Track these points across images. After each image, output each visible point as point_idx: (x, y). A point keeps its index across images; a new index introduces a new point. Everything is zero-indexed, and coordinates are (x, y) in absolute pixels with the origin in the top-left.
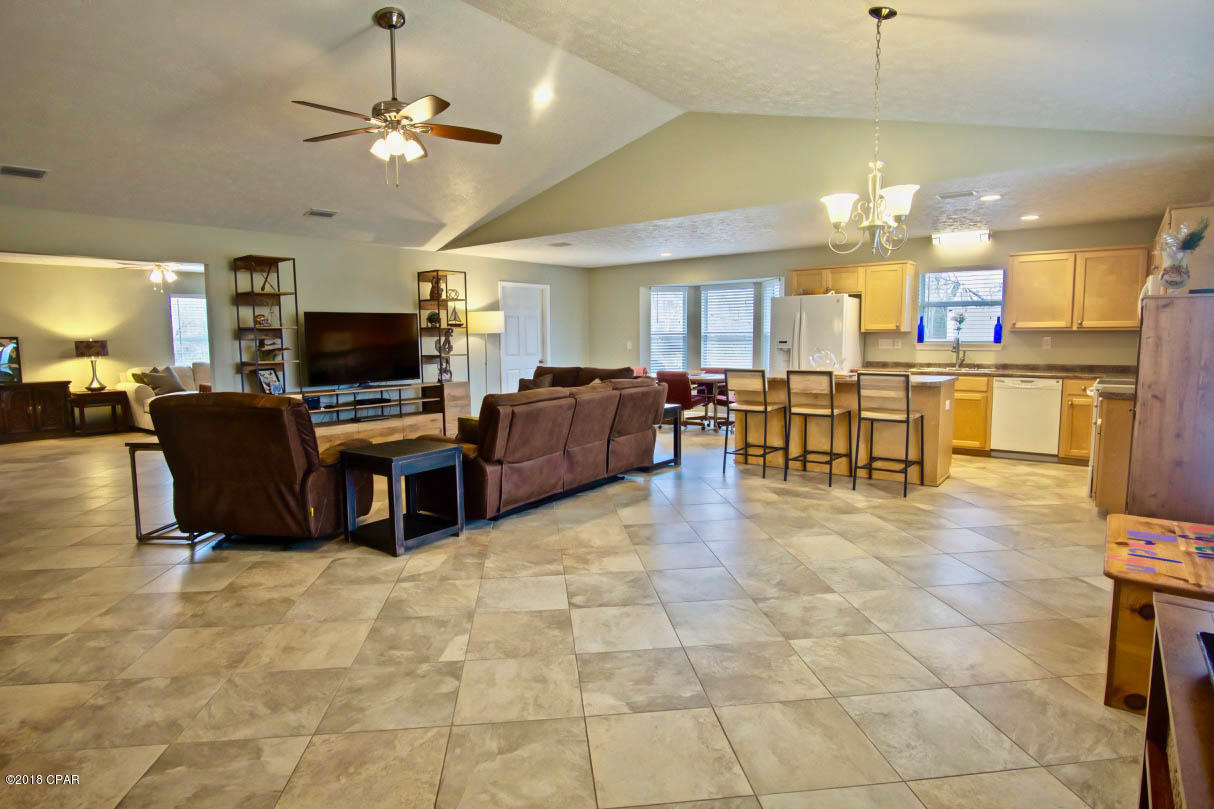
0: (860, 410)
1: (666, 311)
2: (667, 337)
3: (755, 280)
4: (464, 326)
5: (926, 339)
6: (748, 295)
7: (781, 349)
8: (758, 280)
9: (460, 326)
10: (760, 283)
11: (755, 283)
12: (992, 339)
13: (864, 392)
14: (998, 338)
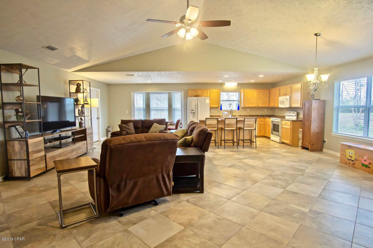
0: (244, 127)
1: (139, 101)
2: (139, 109)
3: (168, 92)
4: (90, 104)
5: (222, 109)
6: (166, 96)
7: (191, 112)
8: (170, 92)
9: (88, 104)
10: (170, 93)
11: (168, 93)
12: (237, 109)
13: (245, 123)
14: (238, 109)
